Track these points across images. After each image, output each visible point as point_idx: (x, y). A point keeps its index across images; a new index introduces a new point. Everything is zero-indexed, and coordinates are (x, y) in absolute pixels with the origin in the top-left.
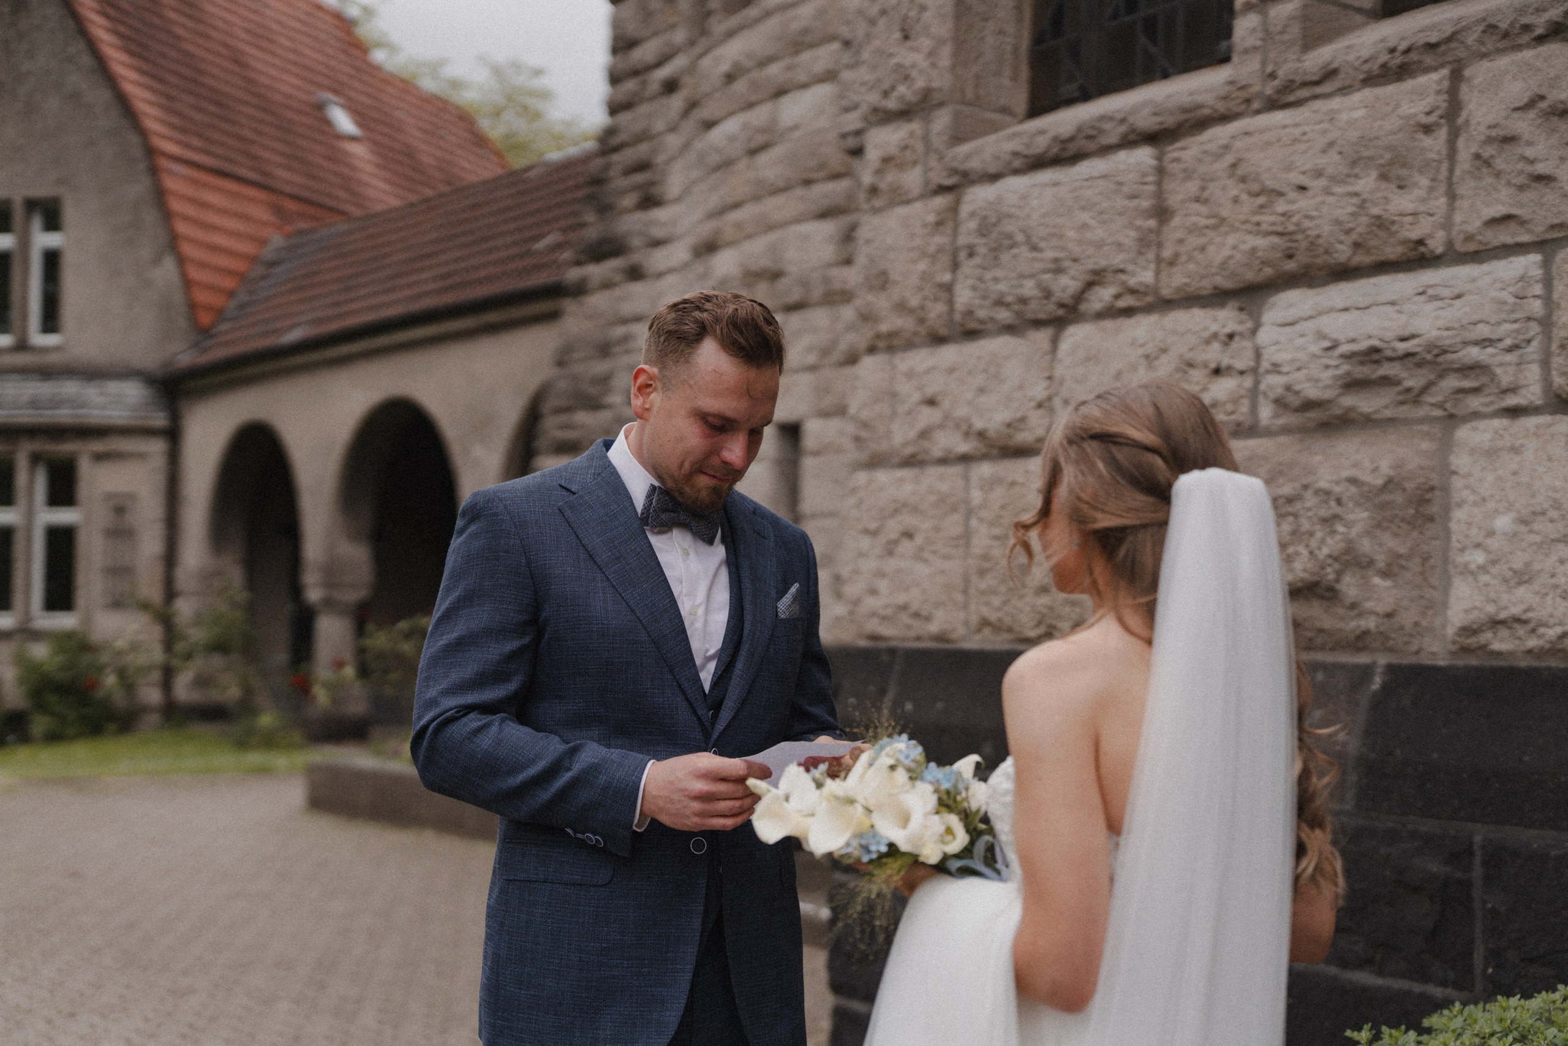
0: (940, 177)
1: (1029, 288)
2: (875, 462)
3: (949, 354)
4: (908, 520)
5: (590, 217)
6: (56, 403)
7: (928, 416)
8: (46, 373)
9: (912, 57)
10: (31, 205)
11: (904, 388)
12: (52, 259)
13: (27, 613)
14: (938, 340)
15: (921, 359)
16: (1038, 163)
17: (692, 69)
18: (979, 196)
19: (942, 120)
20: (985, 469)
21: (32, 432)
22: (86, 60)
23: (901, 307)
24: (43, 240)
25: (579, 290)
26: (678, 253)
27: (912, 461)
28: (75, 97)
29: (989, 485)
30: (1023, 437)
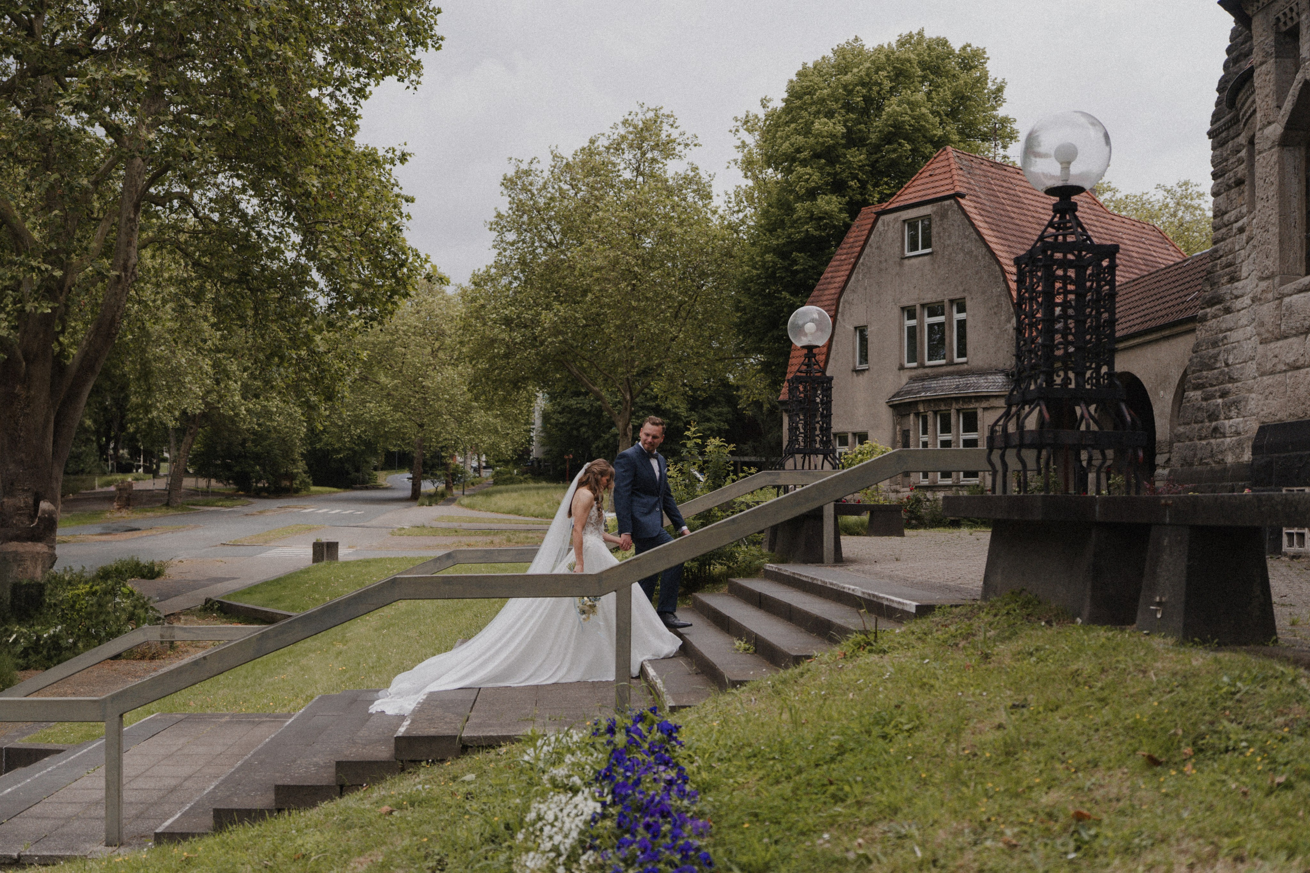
0: (1277, 295)
1: (1298, 324)
2: (1262, 374)
3: (1280, 343)
4: (1271, 389)
5: (1208, 288)
6: (967, 386)
7: (1275, 360)
8: (961, 374)
9: (1268, 263)
10: (952, 301)
11: (1269, 353)
12: (962, 324)
13: (958, 478)
14: (1278, 339)
15: (1272, 345)
16: (1300, 291)
17: (1249, 223)
18: (1287, 300)
19: (1277, 280)
20: (1289, 374)
21: (957, 399)
22: (974, 236)
23: (1268, 331)
24: (958, 316)
25: (1204, 319)
26: (1247, 300)
27: (1272, 373)
28: (970, 253)
29: (1290, 378)
30: (1298, 364)
